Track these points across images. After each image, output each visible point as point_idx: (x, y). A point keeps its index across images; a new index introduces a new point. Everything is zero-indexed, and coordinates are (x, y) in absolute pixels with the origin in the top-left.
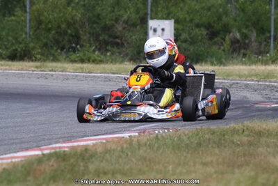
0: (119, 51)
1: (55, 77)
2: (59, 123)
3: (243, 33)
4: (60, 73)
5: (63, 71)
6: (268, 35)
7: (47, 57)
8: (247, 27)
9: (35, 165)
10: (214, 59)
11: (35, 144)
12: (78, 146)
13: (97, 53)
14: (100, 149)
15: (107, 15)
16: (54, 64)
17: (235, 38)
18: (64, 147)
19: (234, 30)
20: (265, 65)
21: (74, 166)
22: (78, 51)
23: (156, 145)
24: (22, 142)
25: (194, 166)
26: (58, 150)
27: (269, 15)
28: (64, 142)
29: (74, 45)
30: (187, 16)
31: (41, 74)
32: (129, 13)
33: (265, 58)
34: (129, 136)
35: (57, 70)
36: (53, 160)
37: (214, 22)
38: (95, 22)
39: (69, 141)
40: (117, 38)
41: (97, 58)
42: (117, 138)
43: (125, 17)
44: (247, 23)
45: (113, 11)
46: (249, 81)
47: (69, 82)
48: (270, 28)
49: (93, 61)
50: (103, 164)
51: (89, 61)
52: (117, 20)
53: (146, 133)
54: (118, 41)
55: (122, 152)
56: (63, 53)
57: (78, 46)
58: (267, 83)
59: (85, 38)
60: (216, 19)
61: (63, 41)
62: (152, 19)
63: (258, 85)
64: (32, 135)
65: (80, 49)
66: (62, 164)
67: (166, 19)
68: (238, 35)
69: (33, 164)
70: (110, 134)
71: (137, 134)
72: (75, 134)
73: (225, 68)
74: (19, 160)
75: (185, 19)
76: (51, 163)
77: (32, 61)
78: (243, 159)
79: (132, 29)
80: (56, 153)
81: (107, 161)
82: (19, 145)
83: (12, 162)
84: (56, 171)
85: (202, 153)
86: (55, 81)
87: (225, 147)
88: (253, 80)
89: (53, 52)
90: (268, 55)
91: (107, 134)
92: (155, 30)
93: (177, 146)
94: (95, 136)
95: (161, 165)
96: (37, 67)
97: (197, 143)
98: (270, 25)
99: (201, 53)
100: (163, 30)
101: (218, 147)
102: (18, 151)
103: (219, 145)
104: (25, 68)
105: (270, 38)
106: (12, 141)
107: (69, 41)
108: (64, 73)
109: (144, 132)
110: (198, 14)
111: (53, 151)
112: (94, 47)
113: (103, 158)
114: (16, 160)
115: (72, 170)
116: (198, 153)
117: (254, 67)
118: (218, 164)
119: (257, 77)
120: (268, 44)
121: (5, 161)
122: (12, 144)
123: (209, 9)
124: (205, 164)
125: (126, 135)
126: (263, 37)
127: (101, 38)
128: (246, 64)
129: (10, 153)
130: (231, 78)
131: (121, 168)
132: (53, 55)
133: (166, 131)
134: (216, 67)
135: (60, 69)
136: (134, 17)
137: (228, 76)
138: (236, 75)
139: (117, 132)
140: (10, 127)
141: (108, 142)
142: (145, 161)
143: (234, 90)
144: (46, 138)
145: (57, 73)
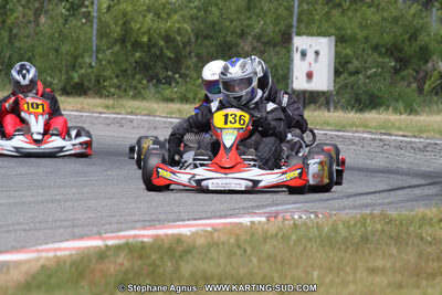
1: (135, 123)
2: (137, 197)
4: (145, 118)
5: (149, 115)
7: (125, 90)
9: (94, 261)
10: (401, 104)
11: (95, 230)
12: (166, 235)
14: (201, 241)
16: (136, 103)
18: (144, 236)
19: (434, 58)
21: (158, 266)
22: (177, 82)
23: (294, 237)
24: (74, 227)
25: (355, 273)
26: (131, 240)
28: (144, 228)
29: (170, 73)
30: (358, 31)
31: (114, 118)
32: (262, 22)
34: (252, 223)
35: (140, 113)
36: (123, 255)
37: (403, 41)
38: (207, 37)
39: (153, 227)
42: (230, 224)
43: (257, 30)
47: (159, 132)
50: (204, 266)
52: (243, 35)
53: (280, 218)
55: (239, 247)
56: (151, 85)
57: (177, 76)
59: (189, 63)
60: (407, 37)
61: (154, 66)
62: (299, 34)
64: (92, 215)
65: (179, 80)
66: (139, 262)
67: (325, 36)
69: (90, 260)
70: (221, 217)
71: (263, 219)
72: (162, 217)
73: (417, 118)
74: (68, 253)
76: (119, 261)
77: (101, 97)
78: (435, 265)
80: (127, 244)
81: (212, 259)
82: (69, 230)
84: (126, 272)
85: (370, 254)
86: (136, 131)
87: (407, 244)
89: (134, 83)
91: (214, 217)
92: (304, 54)
93: (329, 241)
94: (196, 219)
95: (300, 270)
96: (107, 107)
97: (361, 236)
99: (379, 94)
100: (317, 53)
101: (396, 244)
102: (67, 240)
103: (397, 240)
104: (86, 107)
106: (58, 224)
108: (151, 118)
109: (275, 217)
111: (122, 241)
113: (206, 255)
114: (63, 253)
115: (153, 272)
116: (363, 253)
118: (395, 272)
121: (44, 254)
122: (60, 227)
123: (396, 20)
124: (373, 271)
125: (246, 220)
129: (53, 242)
130: (425, 135)
131: (233, 271)
132: (135, 88)
133: (312, 216)
134: (403, 117)
135: (145, 112)
136: (272, 31)
137: (420, 132)
138: (435, 131)
139: (231, 216)
140: (56, 200)
141: (215, 230)
142: (275, 262)
143: (429, 156)
144: (115, 220)
145: (139, 117)
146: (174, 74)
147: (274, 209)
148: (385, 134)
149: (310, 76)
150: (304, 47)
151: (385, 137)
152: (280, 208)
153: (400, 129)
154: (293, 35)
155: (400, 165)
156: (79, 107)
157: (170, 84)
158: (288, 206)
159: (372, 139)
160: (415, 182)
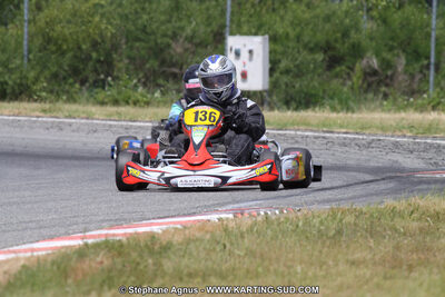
0: (176, 87)
1: (74, 127)
2: (95, 198)
3: (383, 59)
4: (83, 121)
5: (87, 118)
6: (425, 62)
7: (58, 95)
8: (391, 49)
9: (74, 259)
10: (336, 101)
11: (62, 230)
12: (138, 234)
13: (140, 89)
14: (177, 239)
15: (158, 28)
16: (73, 107)
17: (370, 67)
19: (369, 54)
20: (421, 112)
21: (138, 264)
22: (110, 86)
24: (41, 228)
27: (428, 29)
28: (111, 227)
29: (102, 76)
30: (290, 30)
31: (53, 123)
32: (194, 23)
33: (420, 101)
34: (219, 219)
35: (78, 117)
36: (102, 253)
37: (336, 41)
38: (138, 39)
39: (119, 226)
40: (174, 65)
41: (140, 97)
42: (199, 221)
43: (189, 31)
44: (391, 43)
45: (169, 21)
46: (399, 136)
47: (100, 135)
48: (429, 52)
49: (135, 103)
50: (185, 261)
51: (127, 103)
52: (174, 36)
53: (246, 215)
54: (176, 70)
55: (217, 242)
56: (84, 88)
57: (110, 79)
58: (429, 141)
59: (120, 65)
60: (339, 35)
61: (84, 69)
62: (232, 34)
63: (415, 143)
64: (55, 217)
65: (112, 83)
66: (118, 260)
67: (256, 34)
68: (375, 63)
69: (70, 259)
70: (185, 215)
71: (231, 216)
72: (126, 216)
73: (355, 116)
74: (44, 253)
75: (287, 34)
76: (99, 259)
78: (415, 256)
79: (200, 50)
80: (107, 242)
83: (32, 256)
84: (110, 271)
85: (348, 247)
86: (76, 134)
87: (384, 237)
88: (405, 136)
89: (67, 87)
90: (425, 96)
91: (179, 216)
92: (238, 54)
94: (161, 218)
95: (281, 264)
96: (44, 111)
97: (336, 229)
98: (429, 46)
99: (313, 92)
100: (251, 52)
101: (372, 236)
102: (38, 241)
103: (371, 232)
104: (24, 112)
105: (428, 67)
106: (24, 225)
107: (96, 71)
108: (90, 121)
109: (242, 214)
110: (310, 27)
112: (135, 81)
113: (185, 252)
114: (40, 253)
115: (136, 269)
116: (341, 246)
117: (403, 115)
118: (375, 264)
119: (411, 131)
120: (425, 79)
121: (21, 255)
122: (26, 229)
123: (328, 19)
125: (214, 217)
126: (417, 66)
127: (148, 66)
128: (389, 111)
129: (24, 243)
130: (367, 132)
131: (215, 266)
132: (68, 92)
133: (277, 212)
134: (341, 115)
135: (84, 115)
136: (203, 31)
137: (362, 128)
138: (377, 128)
139: (194, 214)
140: (14, 203)
141: (185, 227)
142: (255, 257)
143: (375, 152)
144: (80, 220)
145: (78, 121)
146: (107, 77)
147: (236, 206)
148: (328, 132)
149: (244, 75)
150: (237, 47)
151: (328, 135)
152: (242, 205)
153: (341, 127)
154: (227, 34)
155: (348, 162)
156: (17, 111)
157: (104, 88)
158: (251, 203)
159: (316, 138)
160: (368, 177)
